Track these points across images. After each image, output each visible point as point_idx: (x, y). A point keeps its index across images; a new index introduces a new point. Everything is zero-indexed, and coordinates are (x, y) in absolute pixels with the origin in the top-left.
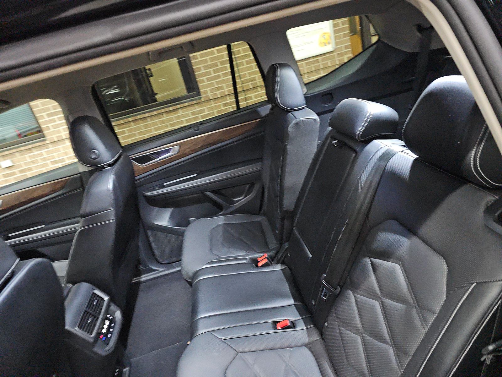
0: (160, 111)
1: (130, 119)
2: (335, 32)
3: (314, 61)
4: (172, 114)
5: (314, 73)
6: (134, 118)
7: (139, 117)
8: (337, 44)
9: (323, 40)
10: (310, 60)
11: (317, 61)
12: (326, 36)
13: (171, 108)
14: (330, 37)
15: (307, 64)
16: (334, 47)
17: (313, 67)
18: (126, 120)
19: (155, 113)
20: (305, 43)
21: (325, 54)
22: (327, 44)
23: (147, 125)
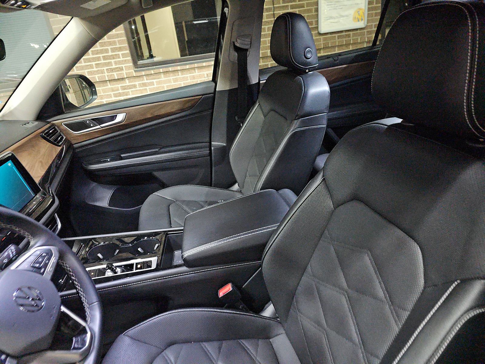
0: (193, 66)
1: (161, 70)
2: (369, 9)
3: (346, 35)
4: (204, 70)
5: (344, 47)
6: (165, 70)
7: (170, 69)
8: (368, 21)
9: (357, 16)
10: (343, 34)
11: (349, 36)
12: (361, 12)
13: (204, 64)
14: (364, 14)
15: (339, 37)
16: (366, 23)
17: (344, 41)
18: (157, 71)
19: (188, 67)
20: (340, 16)
21: (357, 29)
22: (360, 21)
23: (177, 79)
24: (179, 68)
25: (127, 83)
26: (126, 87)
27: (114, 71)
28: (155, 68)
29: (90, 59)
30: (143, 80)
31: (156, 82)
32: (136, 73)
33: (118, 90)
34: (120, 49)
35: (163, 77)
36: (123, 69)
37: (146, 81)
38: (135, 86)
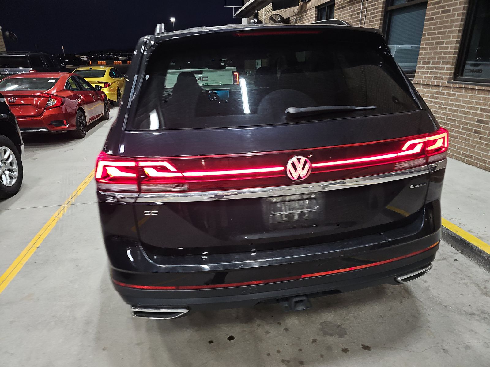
23: (473, 97)
24: (476, 87)
25: (440, 90)
26: (439, 93)
27: (437, 79)
28: (460, 83)
29: (429, 68)
30: (450, 91)
31: (458, 94)
32: (448, 84)
33: (433, 94)
34: (447, 63)
35: (463, 92)
36: (442, 79)
37: (452, 92)
38: (443, 94)
